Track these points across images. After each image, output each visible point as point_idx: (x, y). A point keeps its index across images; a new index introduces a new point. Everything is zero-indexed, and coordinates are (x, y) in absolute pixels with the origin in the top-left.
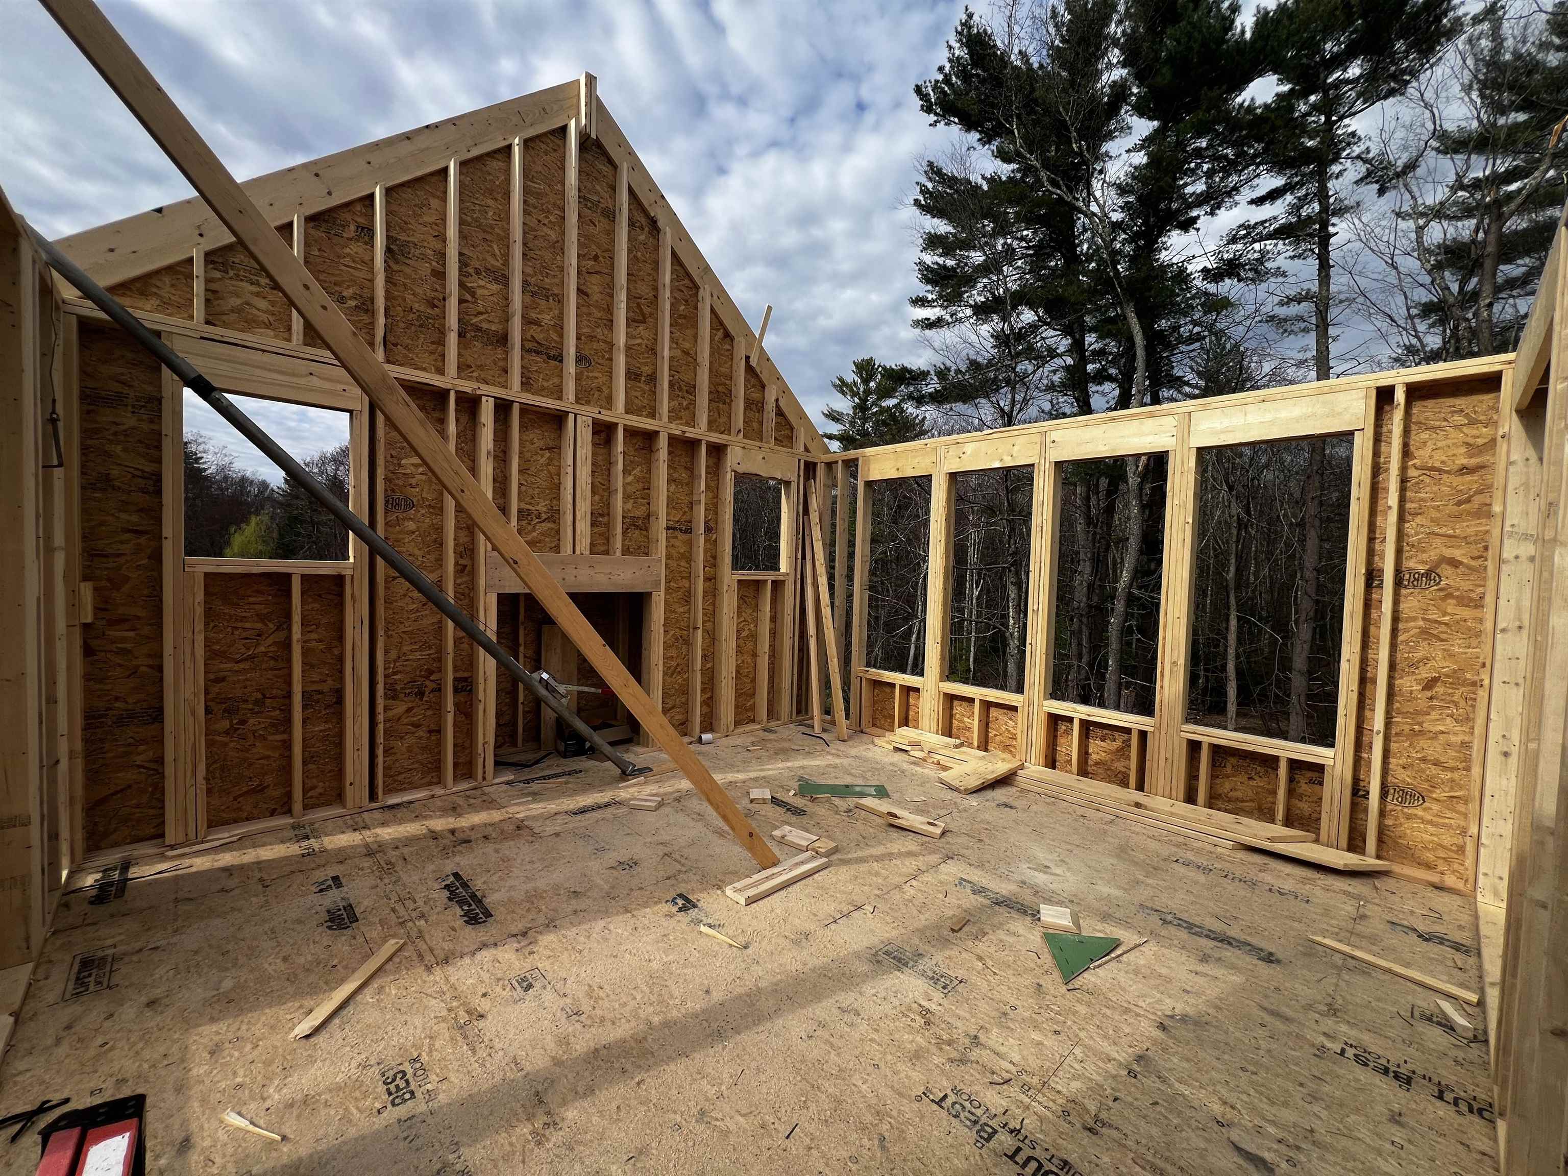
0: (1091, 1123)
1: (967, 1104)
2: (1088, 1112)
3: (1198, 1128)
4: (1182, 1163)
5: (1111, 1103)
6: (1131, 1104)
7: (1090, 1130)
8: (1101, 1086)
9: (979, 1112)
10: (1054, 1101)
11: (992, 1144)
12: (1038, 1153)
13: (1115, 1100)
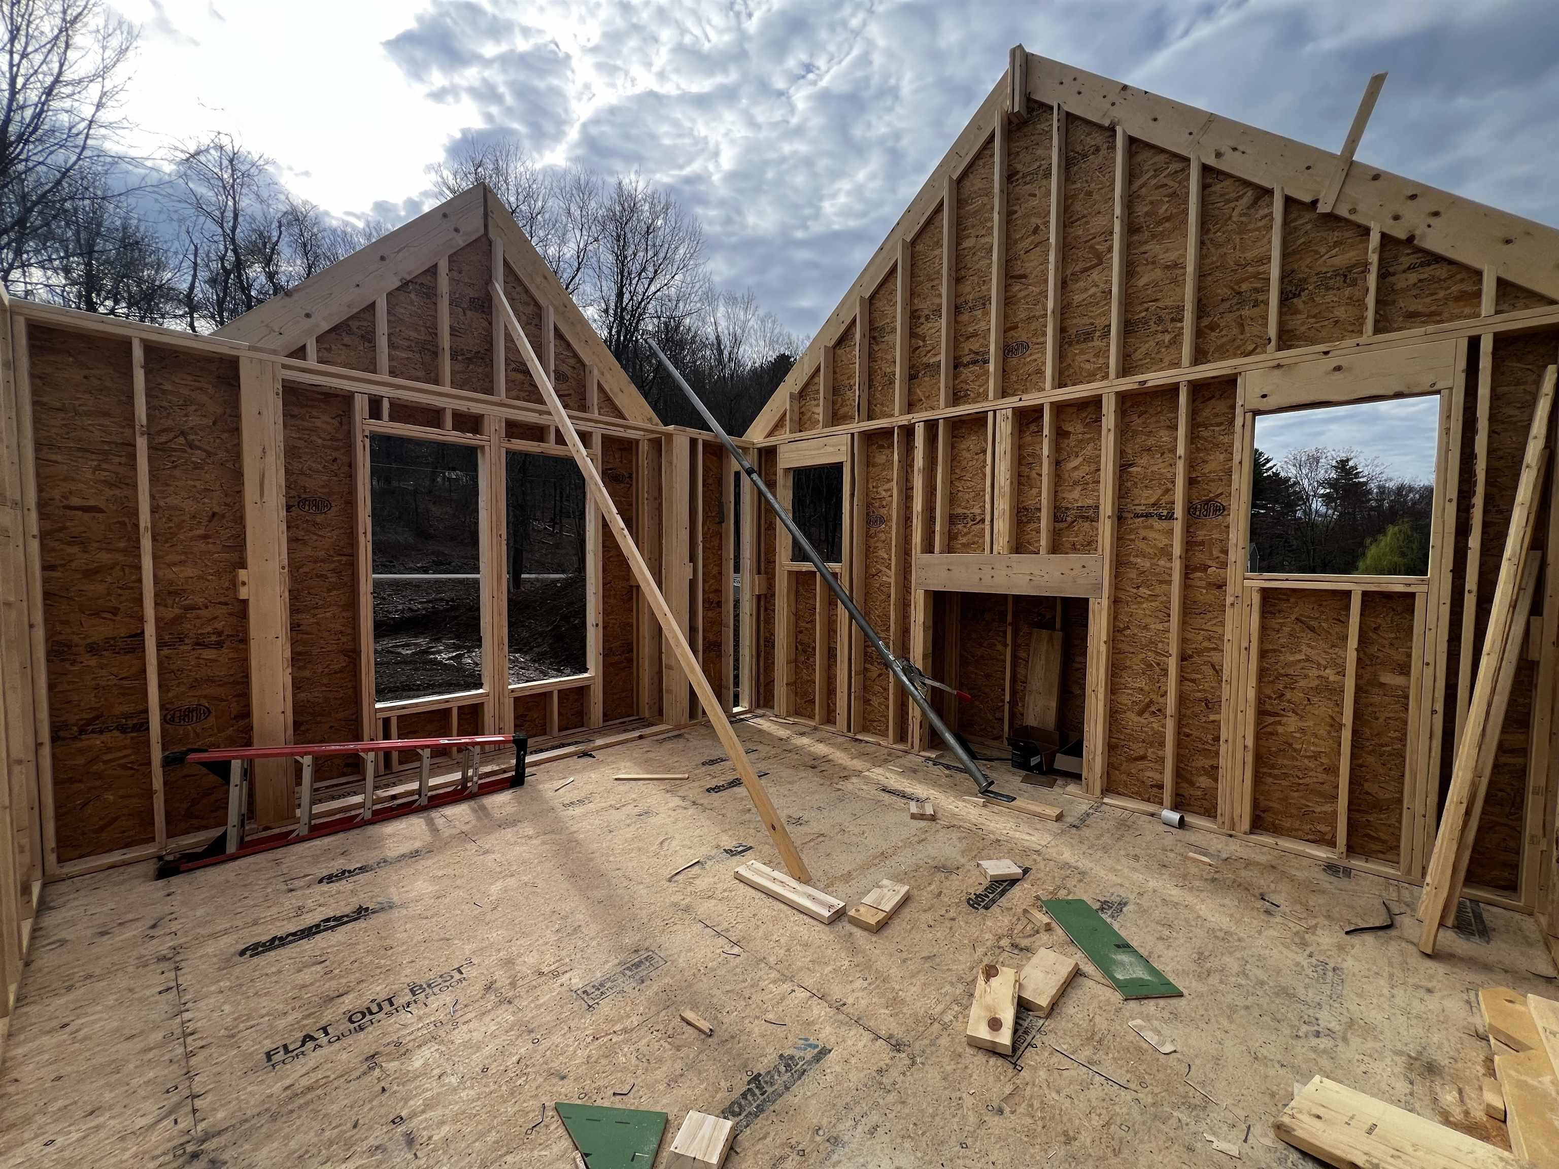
0: (378, 1059)
1: (448, 984)
2: (388, 1061)
3: (307, 1152)
4: (295, 1115)
5: (383, 1084)
6: (370, 1101)
7: (373, 1056)
8: (404, 1084)
9: (436, 990)
10: (414, 1040)
11: (407, 991)
12: (381, 1015)
13: (384, 1090)
